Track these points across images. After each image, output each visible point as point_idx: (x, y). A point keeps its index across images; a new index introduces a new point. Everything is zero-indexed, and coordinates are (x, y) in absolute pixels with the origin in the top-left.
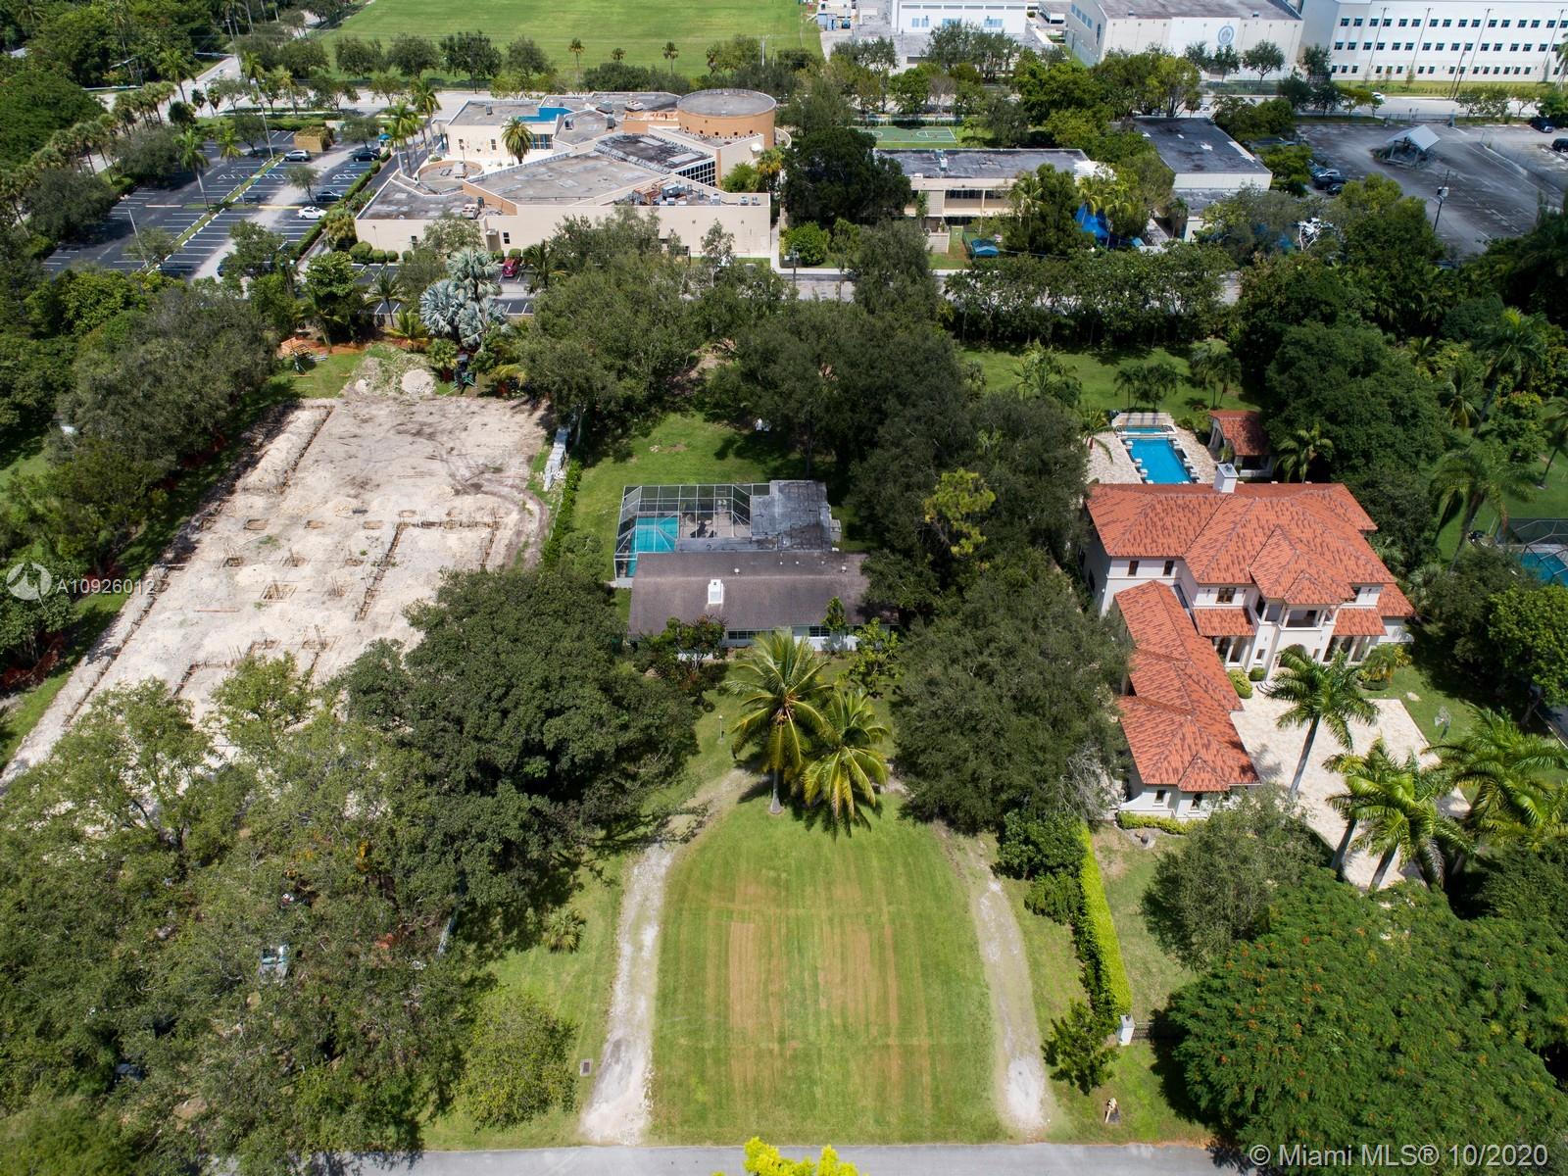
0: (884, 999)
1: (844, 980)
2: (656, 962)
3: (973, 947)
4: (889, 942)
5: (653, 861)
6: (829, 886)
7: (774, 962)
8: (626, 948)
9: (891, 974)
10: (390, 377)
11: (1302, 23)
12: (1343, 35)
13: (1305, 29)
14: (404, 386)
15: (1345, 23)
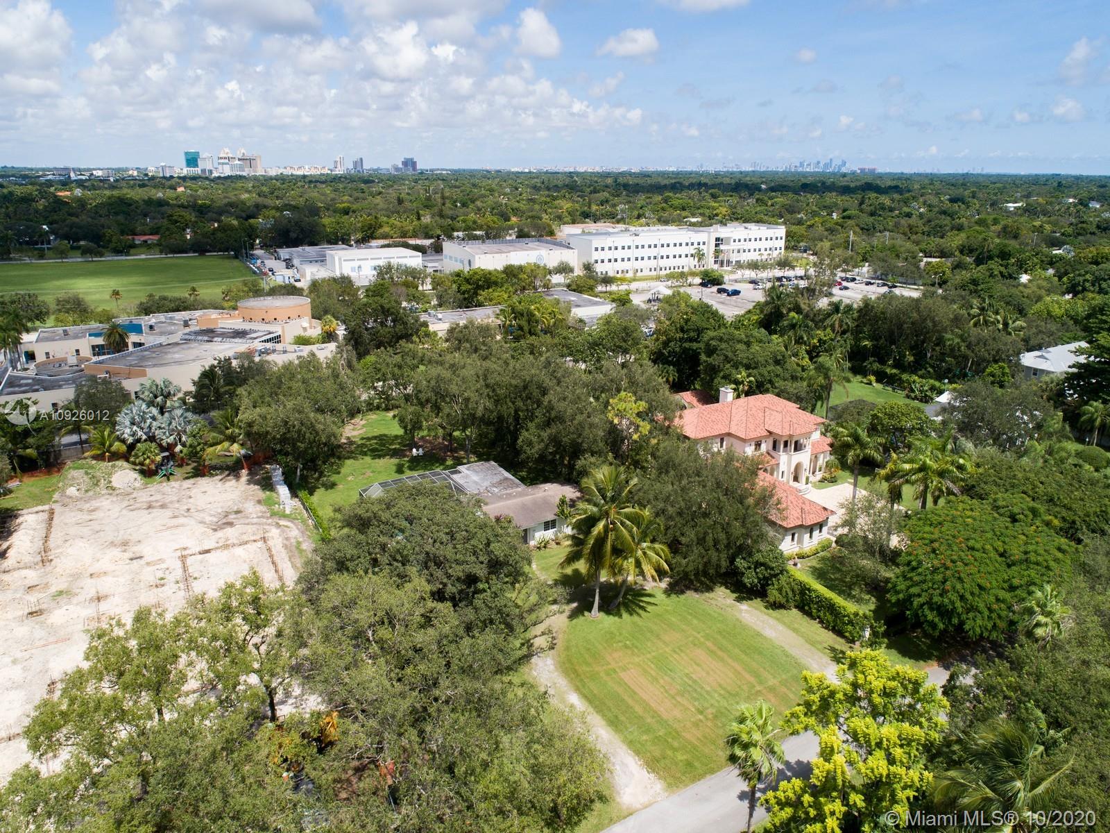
0: (737, 673)
1: (708, 673)
2: (590, 709)
3: (759, 634)
4: (715, 648)
6: (658, 637)
7: (662, 681)
9: (730, 661)
10: (98, 481)
11: (576, 251)
12: (596, 256)
13: (579, 255)
14: (114, 484)
15: (597, 249)
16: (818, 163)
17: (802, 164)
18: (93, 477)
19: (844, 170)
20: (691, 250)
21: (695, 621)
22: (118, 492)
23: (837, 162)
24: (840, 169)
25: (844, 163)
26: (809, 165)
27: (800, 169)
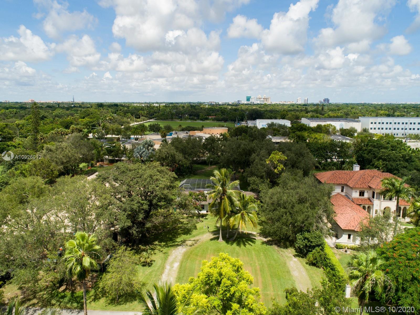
0: (257, 282)
2: (177, 270)
3: (288, 272)
4: (258, 269)
5: (180, 249)
8: (168, 267)
9: (260, 276)
12: (372, 126)
15: (372, 123)
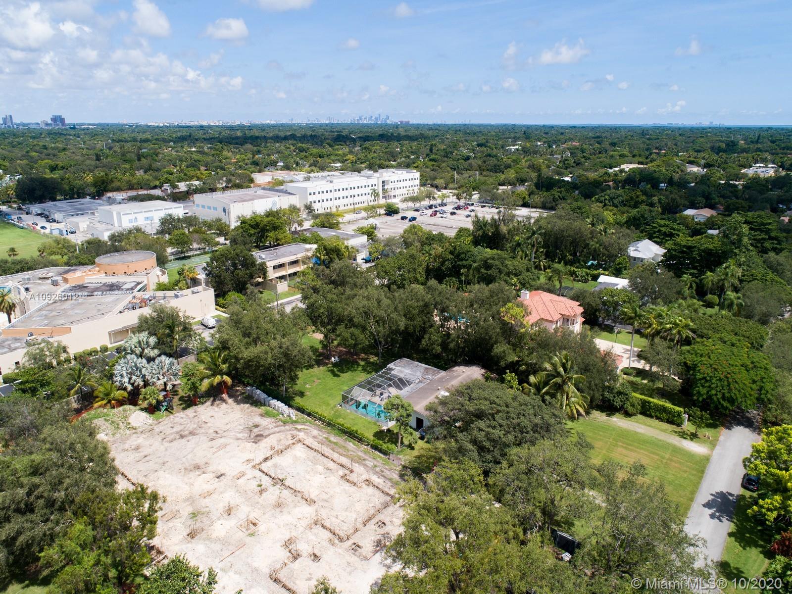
10: (118, 425)
11: (297, 196)
12: (311, 199)
13: (300, 198)
14: (133, 424)
15: (310, 194)
16: (371, 117)
17: (361, 118)
18: (113, 422)
19: (388, 122)
20: (369, 190)
21: (601, 433)
22: (141, 430)
23: (383, 117)
24: (385, 121)
25: (388, 117)
26: (365, 119)
27: (361, 122)
